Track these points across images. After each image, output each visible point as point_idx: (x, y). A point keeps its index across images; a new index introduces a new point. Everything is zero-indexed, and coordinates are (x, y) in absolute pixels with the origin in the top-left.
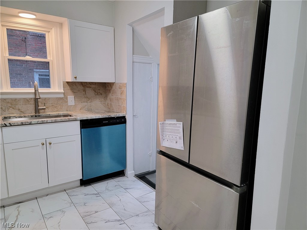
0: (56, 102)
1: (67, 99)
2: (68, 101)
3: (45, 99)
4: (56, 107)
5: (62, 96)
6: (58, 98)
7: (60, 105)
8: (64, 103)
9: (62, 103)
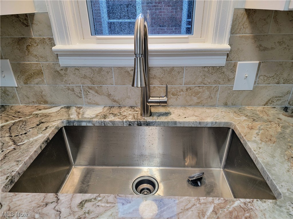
0: (200, 80)
1: (233, 71)
2: (234, 78)
3: (172, 69)
4: (197, 93)
5: (221, 61)
6: (206, 69)
7: (209, 88)
8: (222, 82)
9: (215, 82)
